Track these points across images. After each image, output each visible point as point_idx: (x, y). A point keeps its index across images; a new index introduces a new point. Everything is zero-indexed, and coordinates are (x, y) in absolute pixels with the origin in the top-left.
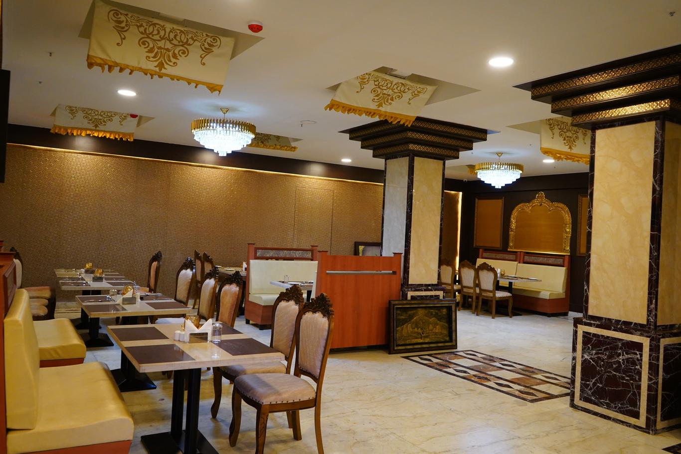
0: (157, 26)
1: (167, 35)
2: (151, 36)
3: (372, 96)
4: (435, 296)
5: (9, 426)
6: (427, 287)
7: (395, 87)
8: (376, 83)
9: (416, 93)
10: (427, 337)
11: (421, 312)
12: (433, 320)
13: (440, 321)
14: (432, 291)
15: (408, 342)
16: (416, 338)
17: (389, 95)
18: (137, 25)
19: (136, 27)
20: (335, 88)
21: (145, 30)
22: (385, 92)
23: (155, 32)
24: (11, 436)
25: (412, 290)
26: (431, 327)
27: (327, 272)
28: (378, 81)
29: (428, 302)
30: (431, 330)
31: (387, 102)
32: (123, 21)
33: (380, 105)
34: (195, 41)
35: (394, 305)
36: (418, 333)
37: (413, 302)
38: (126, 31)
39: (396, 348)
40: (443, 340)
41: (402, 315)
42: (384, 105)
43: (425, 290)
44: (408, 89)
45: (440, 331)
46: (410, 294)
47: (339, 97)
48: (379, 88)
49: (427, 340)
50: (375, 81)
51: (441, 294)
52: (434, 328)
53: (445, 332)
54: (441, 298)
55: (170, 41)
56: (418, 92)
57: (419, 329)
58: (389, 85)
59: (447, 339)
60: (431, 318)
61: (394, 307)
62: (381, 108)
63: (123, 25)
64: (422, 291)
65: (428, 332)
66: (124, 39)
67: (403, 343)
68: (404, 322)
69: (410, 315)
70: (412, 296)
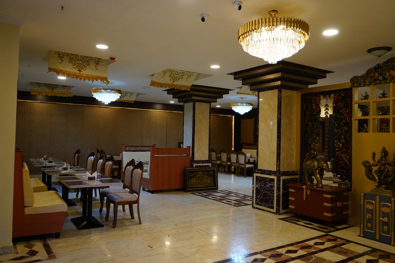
0: (75, 55)
1: (79, 59)
2: (73, 59)
3: (169, 78)
4: (207, 165)
5: (25, 205)
6: (203, 162)
7: (179, 74)
8: (170, 73)
9: (189, 76)
10: (204, 184)
11: (200, 173)
12: (206, 176)
13: (210, 177)
14: (205, 163)
15: (194, 186)
16: (198, 185)
17: (177, 77)
18: (67, 55)
19: (67, 56)
20: (153, 75)
21: (70, 57)
22: (175, 76)
23: (75, 58)
24: (26, 208)
25: (195, 163)
26: (205, 180)
27: (155, 155)
28: (171, 72)
29: (203, 168)
30: (206, 181)
31: (177, 80)
32: (61, 54)
33: (174, 82)
34: (91, 60)
36: (199, 183)
37: (196, 168)
38: (63, 58)
39: (188, 189)
40: (211, 186)
41: (191, 175)
42: (175, 82)
43: (202, 163)
44: (185, 74)
45: (210, 181)
46: (195, 165)
47: (155, 79)
48: (172, 74)
49: (203, 186)
50: (170, 72)
51: (210, 164)
52: (207, 180)
53: (212, 182)
54: (210, 166)
55: (81, 61)
56: (190, 75)
57: (199, 181)
58: (176, 73)
59: (213, 185)
60: (205, 176)
61: (186, 171)
62: (174, 83)
63: (61, 55)
64: (200, 163)
65: (204, 182)
66: (63, 61)
67: (191, 187)
68: (192, 177)
69: (195, 175)
70: (195, 166)
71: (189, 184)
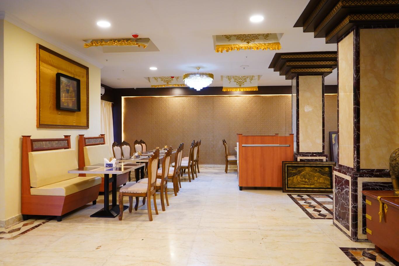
4: (319, 160)
6: (313, 154)
10: (313, 184)
11: (308, 169)
12: (317, 174)
13: (324, 176)
14: (317, 156)
15: (297, 186)
16: (304, 185)
25: (300, 156)
26: (316, 179)
27: (243, 145)
29: (312, 163)
30: (316, 181)
35: (285, 164)
36: (306, 182)
37: (301, 163)
39: (287, 189)
40: (325, 187)
41: (293, 170)
43: (311, 156)
45: (323, 181)
46: (299, 158)
49: (312, 186)
51: (324, 159)
52: (318, 179)
53: (328, 182)
57: (307, 179)
59: (329, 187)
60: (316, 173)
61: (285, 165)
64: (309, 156)
65: (313, 181)
67: (294, 187)
68: (295, 174)
69: (299, 171)
70: (300, 160)
71: (289, 182)
